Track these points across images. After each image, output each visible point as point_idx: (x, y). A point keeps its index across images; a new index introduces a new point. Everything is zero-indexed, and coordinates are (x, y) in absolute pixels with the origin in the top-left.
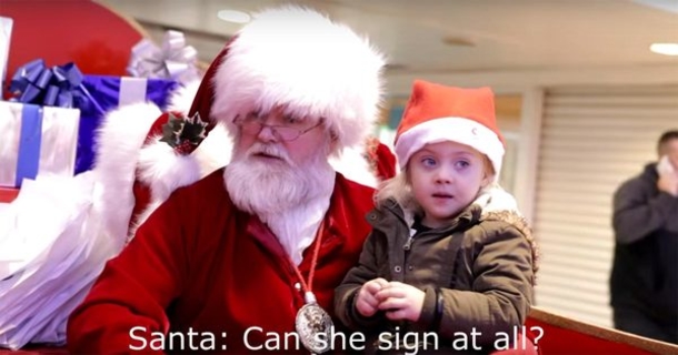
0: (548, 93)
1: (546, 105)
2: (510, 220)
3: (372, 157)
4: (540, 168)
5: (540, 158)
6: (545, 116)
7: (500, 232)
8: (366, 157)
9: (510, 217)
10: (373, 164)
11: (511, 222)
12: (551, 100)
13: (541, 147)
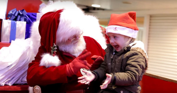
0: (151, 16)
1: (150, 20)
2: (138, 50)
3: (104, 33)
4: (149, 37)
5: (149, 34)
6: (150, 22)
7: (134, 53)
8: (102, 33)
9: (139, 49)
10: (104, 35)
11: (138, 51)
12: (152, 18)
13: (149, 31)
